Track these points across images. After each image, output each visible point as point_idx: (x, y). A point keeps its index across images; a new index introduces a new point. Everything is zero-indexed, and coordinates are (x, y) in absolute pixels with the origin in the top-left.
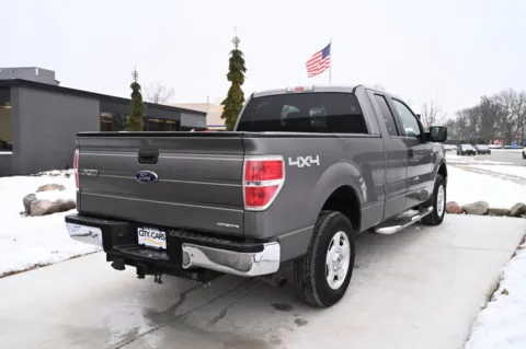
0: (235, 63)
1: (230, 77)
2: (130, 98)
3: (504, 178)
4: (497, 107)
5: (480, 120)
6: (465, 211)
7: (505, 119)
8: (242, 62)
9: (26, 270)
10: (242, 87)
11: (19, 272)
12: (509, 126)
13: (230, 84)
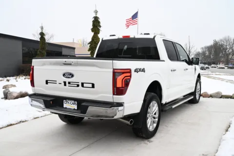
0: (95, 23)
1: (92, 30)
2: (39, 40)
3: (227, 82)
4: (222, 46)
5: (213, 52)
6: (211, 96)
7: (225, 51)
8: (99, 22)
9: (16, 124)
10: (99, 35)
11: (14, 124)
12: (228, 55)
13: (93, 33)
